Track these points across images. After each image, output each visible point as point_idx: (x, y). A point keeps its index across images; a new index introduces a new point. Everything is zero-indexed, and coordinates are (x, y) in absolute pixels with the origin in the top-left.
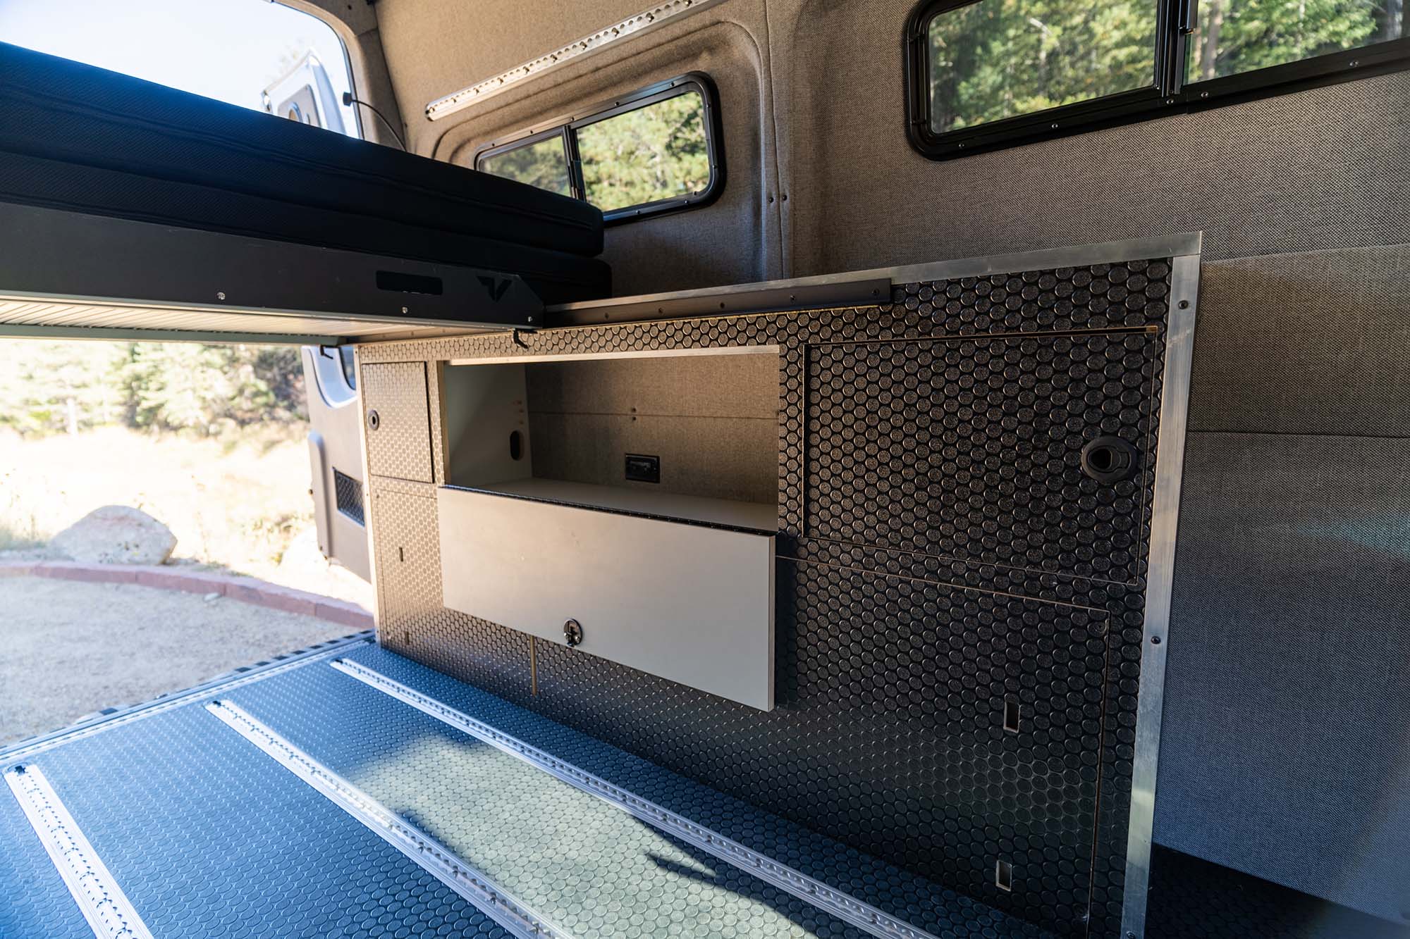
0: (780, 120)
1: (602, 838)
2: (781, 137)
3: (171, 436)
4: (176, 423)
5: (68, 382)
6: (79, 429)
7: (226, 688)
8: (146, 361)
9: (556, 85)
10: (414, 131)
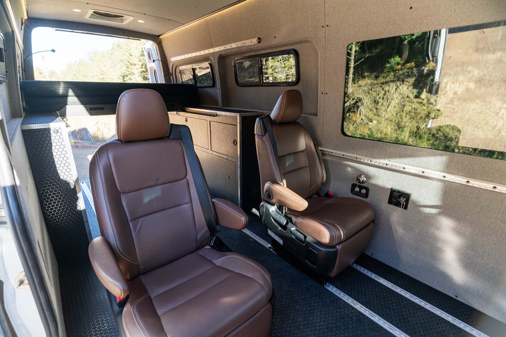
0: (218, 76)
2: (218, 79)
9: (189, 60)
10: (168, 62)
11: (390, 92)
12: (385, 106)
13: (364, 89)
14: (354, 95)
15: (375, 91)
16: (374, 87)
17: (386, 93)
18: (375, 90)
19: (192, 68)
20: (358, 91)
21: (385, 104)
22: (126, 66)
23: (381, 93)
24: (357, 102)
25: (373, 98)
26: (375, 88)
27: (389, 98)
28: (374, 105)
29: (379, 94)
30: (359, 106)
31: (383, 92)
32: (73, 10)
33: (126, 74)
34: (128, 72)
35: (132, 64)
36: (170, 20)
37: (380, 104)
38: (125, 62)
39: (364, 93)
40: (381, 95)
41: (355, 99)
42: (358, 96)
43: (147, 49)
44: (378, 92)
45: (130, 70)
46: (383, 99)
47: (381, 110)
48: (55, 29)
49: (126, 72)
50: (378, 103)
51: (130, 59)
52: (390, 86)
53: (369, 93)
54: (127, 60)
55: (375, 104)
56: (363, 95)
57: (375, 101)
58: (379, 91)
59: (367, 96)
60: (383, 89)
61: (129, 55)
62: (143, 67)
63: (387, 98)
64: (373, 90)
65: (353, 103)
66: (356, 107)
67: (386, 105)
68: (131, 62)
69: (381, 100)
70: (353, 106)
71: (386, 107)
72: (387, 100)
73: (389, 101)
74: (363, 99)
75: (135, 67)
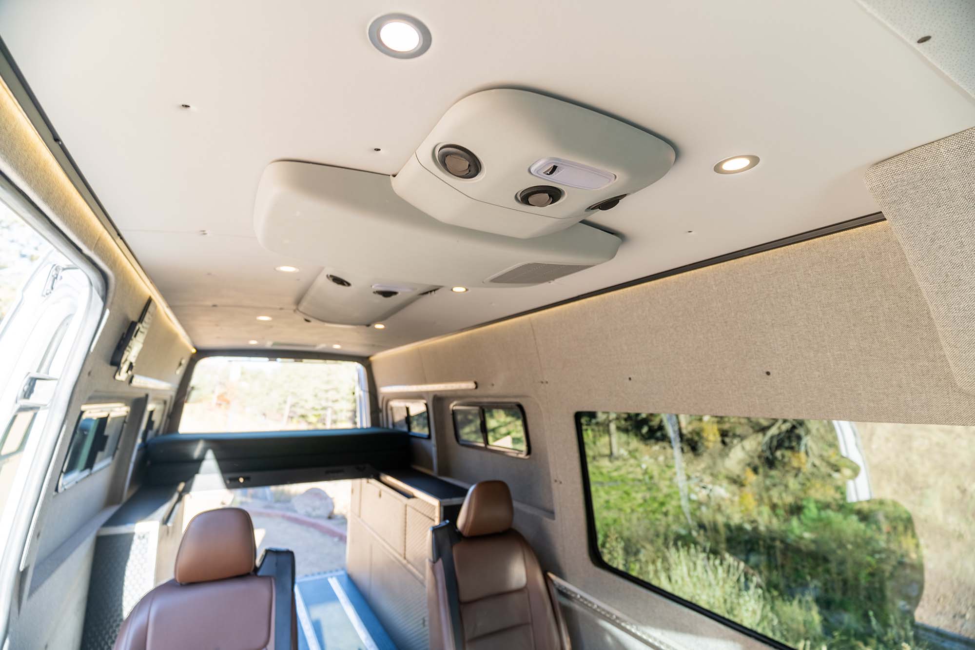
5: (330, 399)
9: (404, 395)
10: (378, 393)
19: (406, 405)
24: (794, 427)
30: (801, 435)
41: (789, 422)
42: (795, 416)
65: (787, 430)
66: (794, 438)
70: (787, 435)
74: (807, 423)
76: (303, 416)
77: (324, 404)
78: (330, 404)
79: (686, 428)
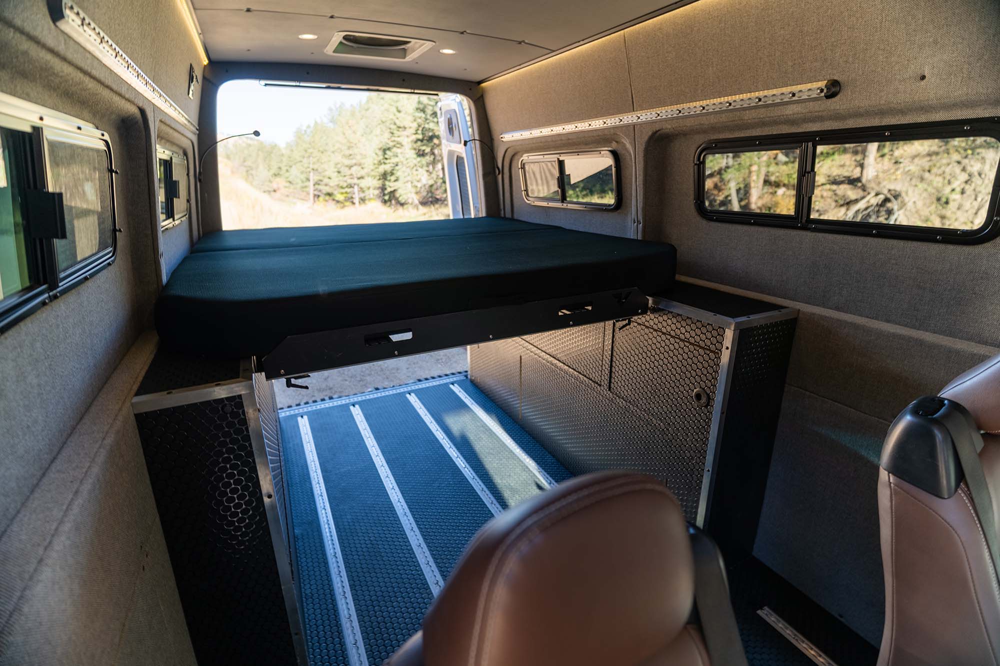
0: (640, 187)
1: (525, 482)
2: (640, 194)
3: (400, 209)
4: (403, 201)
5: (355, 176)
6: (359, 202)
7: (413, 388)
8: (389, 163)
9: (552, 141)
10: (496, 143)
11: (983, 176)
12: (967, 211)
13: (909, 171)
14: (879, 183)
15: (940, 175)
16: (938, 165)
17: (974, 180)
18: (940, 171)
19: (558, 159)
20: (890, 174)
21: (967, 205)
22: (389, 130)
23: (956, 179)
24: (887, 200)
25: (933, 191)
26: (940, 167)
27: (980, 192)
28: (936, 207)
29: (952, 180)
30: (892, 210)
31: (964, 177)
32: (300, 37)
33: (388, 146)
34: (392, 141)
35: (399, 127)
36: (520, 43)
37: (952, 206)
38: (388, 124)
39: (908, 179)
40: (957, 184)
41: (883, 194)
42: (892, 187)
43: (447, 112)
44: (948, 177)
45: (396, 139)
46: (963, 192)
47: (956, 220)
48: (263, 82)
49: (389, 142)
50: (947, 203)
51: (397, 118)
52: (985, 162)
53: (922, 179)
54: (392, 119)
55: (938, 205)
56: (907, 184)
57: (939, 199)
58: (951, 174)
59: (916, 186)
60: (964, 170)
61: (395, 110)
62: (420, 132)
63: (974, 190)
64: (934, 170)
65: (877, 205)
66: (883, 213)
67: (972, 207)
68: (398, 123)
69: (956, 196)
70: (877, 209)
71: (970, 212)
72: (973, 197)
73: (979, 199)
74: (903, 194)
75: (405, 133)
76: (329, 194)
77: (350, 181)
78: (356, 181)
79: (756, 203)
